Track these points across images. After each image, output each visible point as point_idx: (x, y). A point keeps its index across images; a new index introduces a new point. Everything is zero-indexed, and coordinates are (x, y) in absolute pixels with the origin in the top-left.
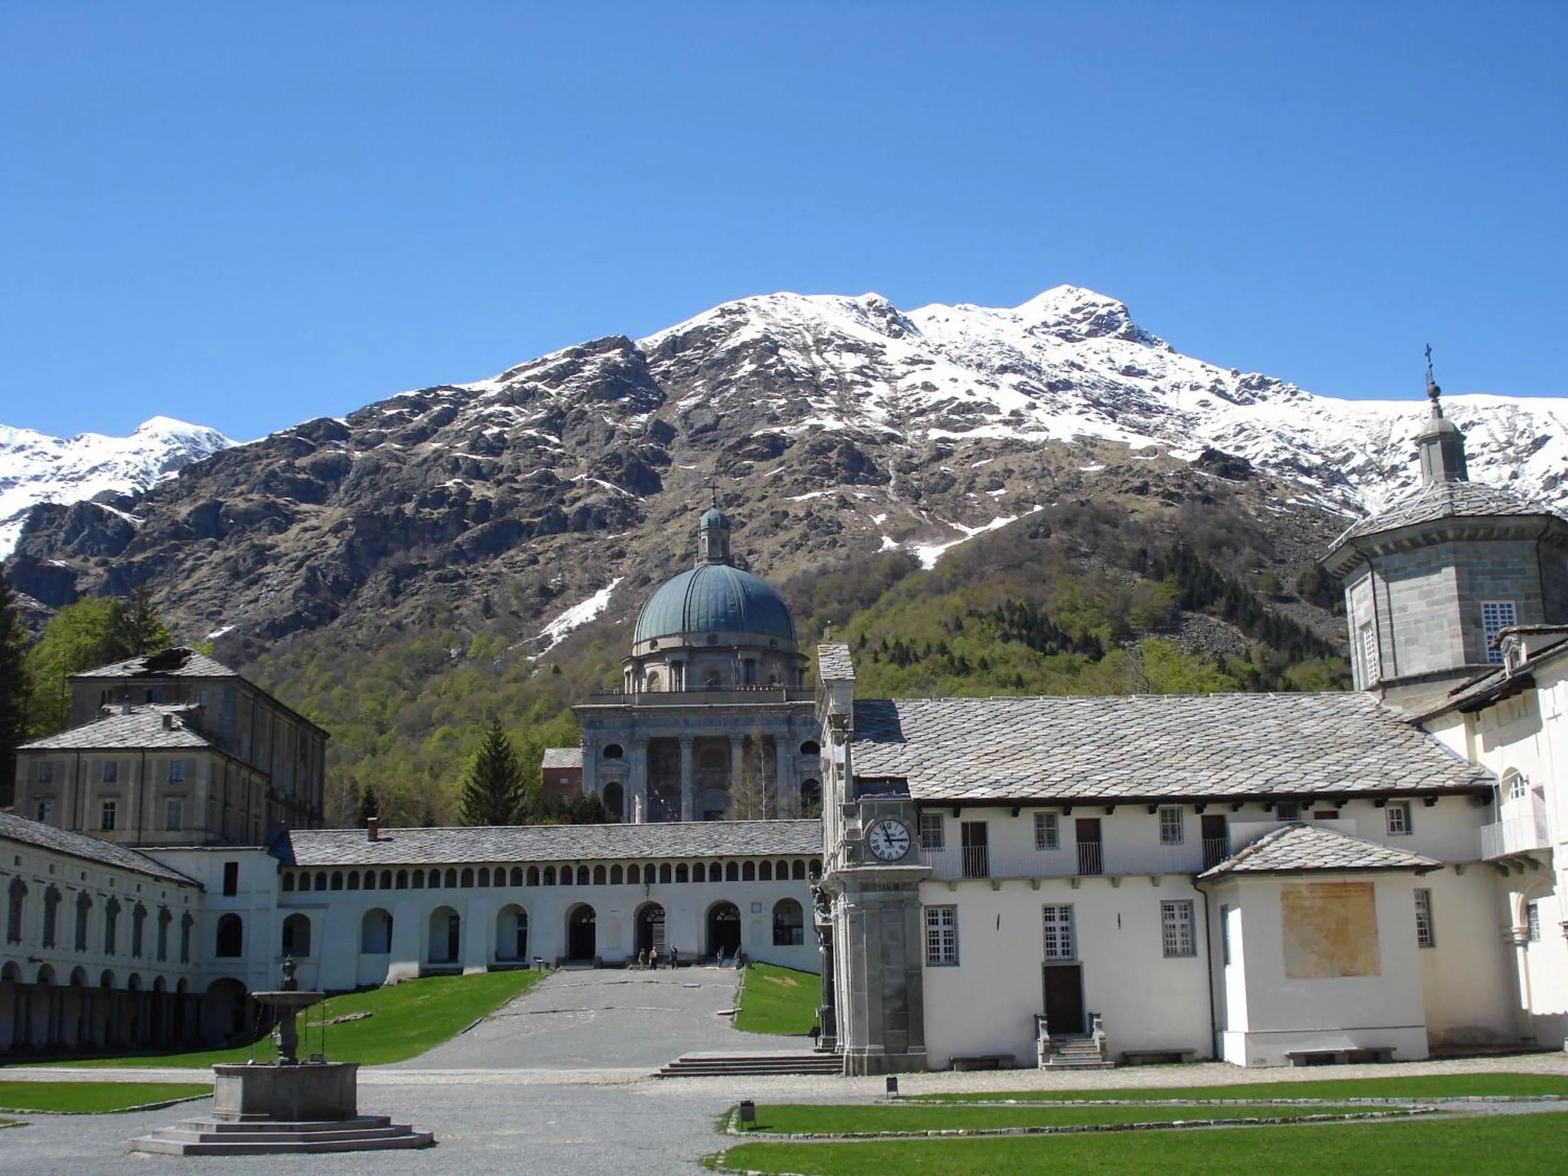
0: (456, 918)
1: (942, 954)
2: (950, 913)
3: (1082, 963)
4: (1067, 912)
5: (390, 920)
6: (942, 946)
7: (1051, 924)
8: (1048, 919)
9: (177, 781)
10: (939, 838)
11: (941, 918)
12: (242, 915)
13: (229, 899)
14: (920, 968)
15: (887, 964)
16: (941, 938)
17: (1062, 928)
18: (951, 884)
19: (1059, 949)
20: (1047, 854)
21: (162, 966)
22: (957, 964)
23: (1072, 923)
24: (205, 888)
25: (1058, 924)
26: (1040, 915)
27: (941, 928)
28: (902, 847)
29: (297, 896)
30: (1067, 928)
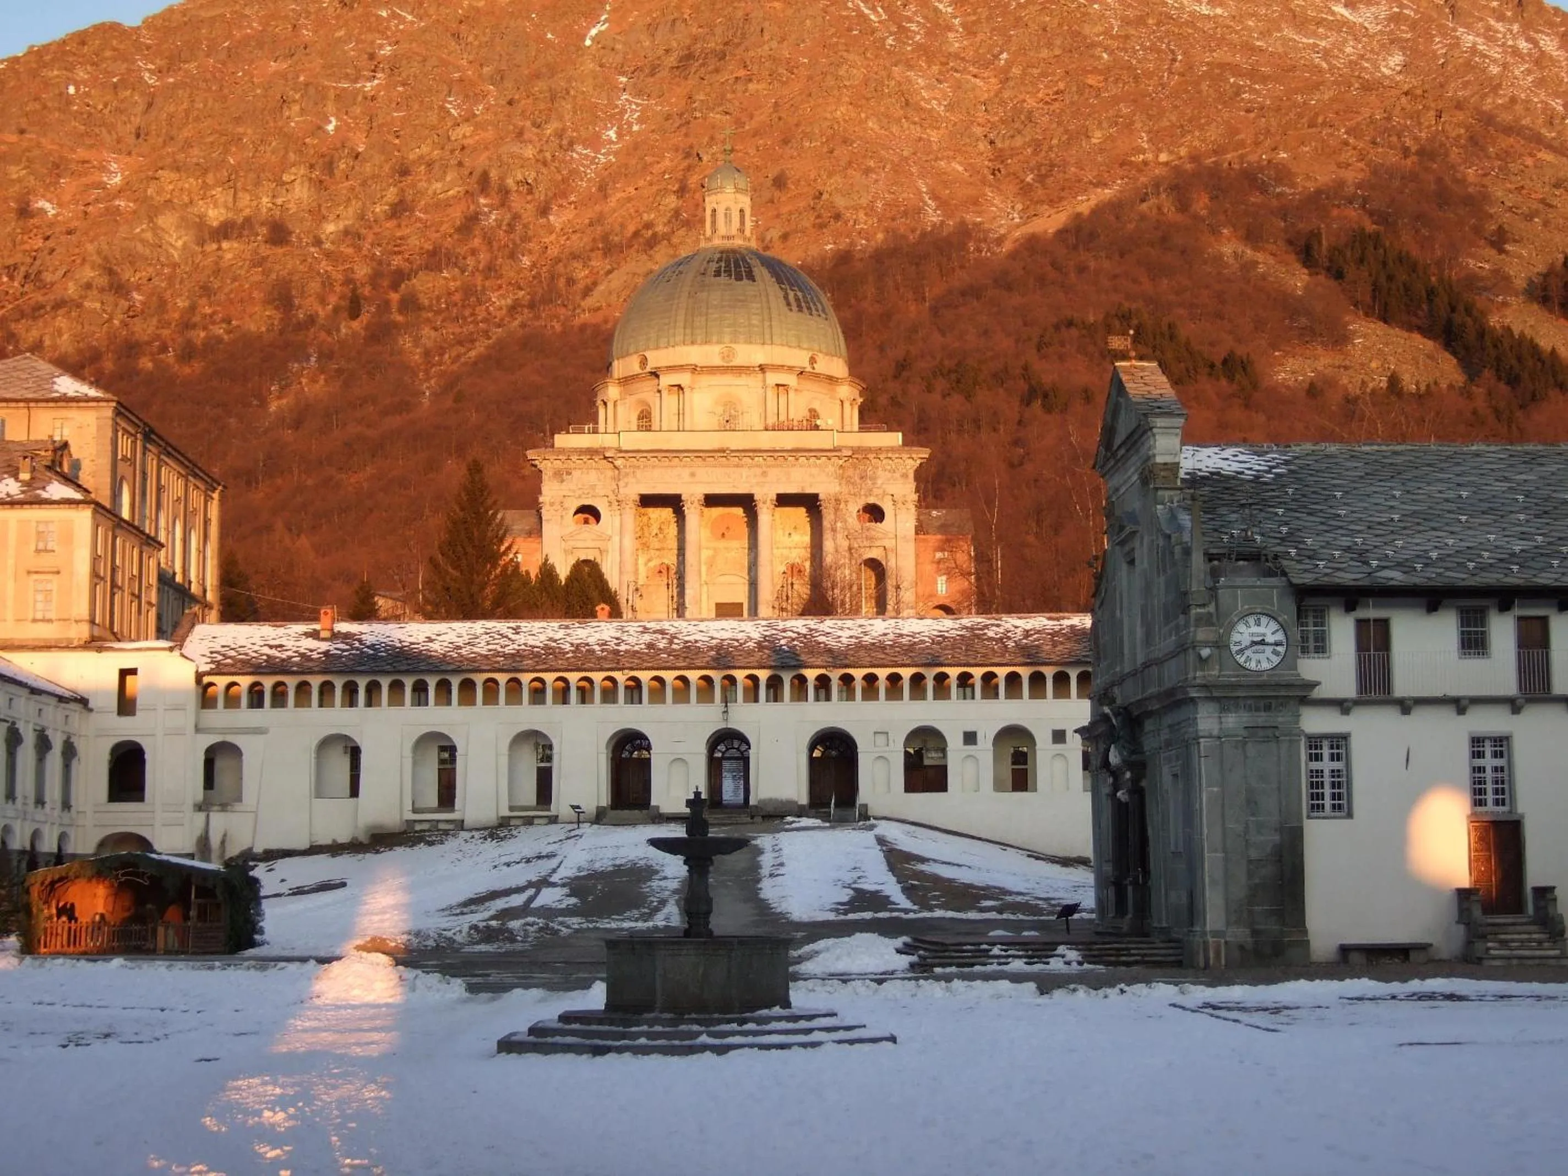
0: (452, 749)
1: (1328, 802)
2: (1340, 742)
3: (1522, 816)
4: (1501, 744)
5: (355, 753)
6: (1327, 791)
7: (1479, 762)
8: (1478, 755)
9: (46, 551)
10: (1323, 640)
11: (1326, 752)
12: (146, 744)
13: (126, 721)
14: (1300, 820)
15: (1253, 815)
16: (1327, 780)
17: (1496, 769)
18: (1343, 706)
19: (1490, 797)
20: (1474, 664)
21: (39, 815)
22: (1350, 815)
23: (1510, 763)
24: (91, 705)
25: (1489, 762)
26: (1465, 749)
27: (1326, 765)
28: (1276, 653)
29: (220, 717)
30: (1502, 769)
